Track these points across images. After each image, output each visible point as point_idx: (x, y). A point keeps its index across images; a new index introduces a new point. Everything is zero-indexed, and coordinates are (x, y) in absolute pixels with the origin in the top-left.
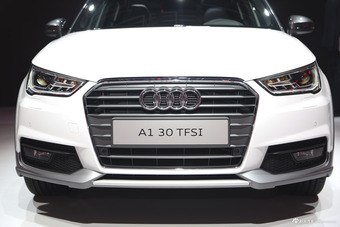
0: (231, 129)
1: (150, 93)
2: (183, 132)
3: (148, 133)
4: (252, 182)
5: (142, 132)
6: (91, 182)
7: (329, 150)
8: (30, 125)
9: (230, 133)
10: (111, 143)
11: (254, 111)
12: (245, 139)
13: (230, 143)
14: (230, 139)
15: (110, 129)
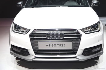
0: (73, 44)
1: (49, 34)
2: (59, 45)
3: (49, 45)
4: (79, 59)
5: (47, 45)
6: (32, 59)
7: (102, 48)
8: (14, 42)
9: (73, 45)
10: (38, 48)
11: (80, 39)
12: (77, 47)
13: (73, 48)
14: (73, 47)
15: (37, 44)
